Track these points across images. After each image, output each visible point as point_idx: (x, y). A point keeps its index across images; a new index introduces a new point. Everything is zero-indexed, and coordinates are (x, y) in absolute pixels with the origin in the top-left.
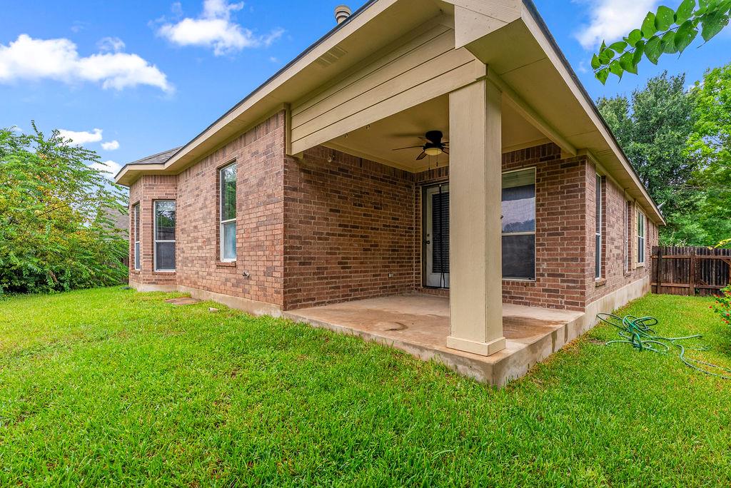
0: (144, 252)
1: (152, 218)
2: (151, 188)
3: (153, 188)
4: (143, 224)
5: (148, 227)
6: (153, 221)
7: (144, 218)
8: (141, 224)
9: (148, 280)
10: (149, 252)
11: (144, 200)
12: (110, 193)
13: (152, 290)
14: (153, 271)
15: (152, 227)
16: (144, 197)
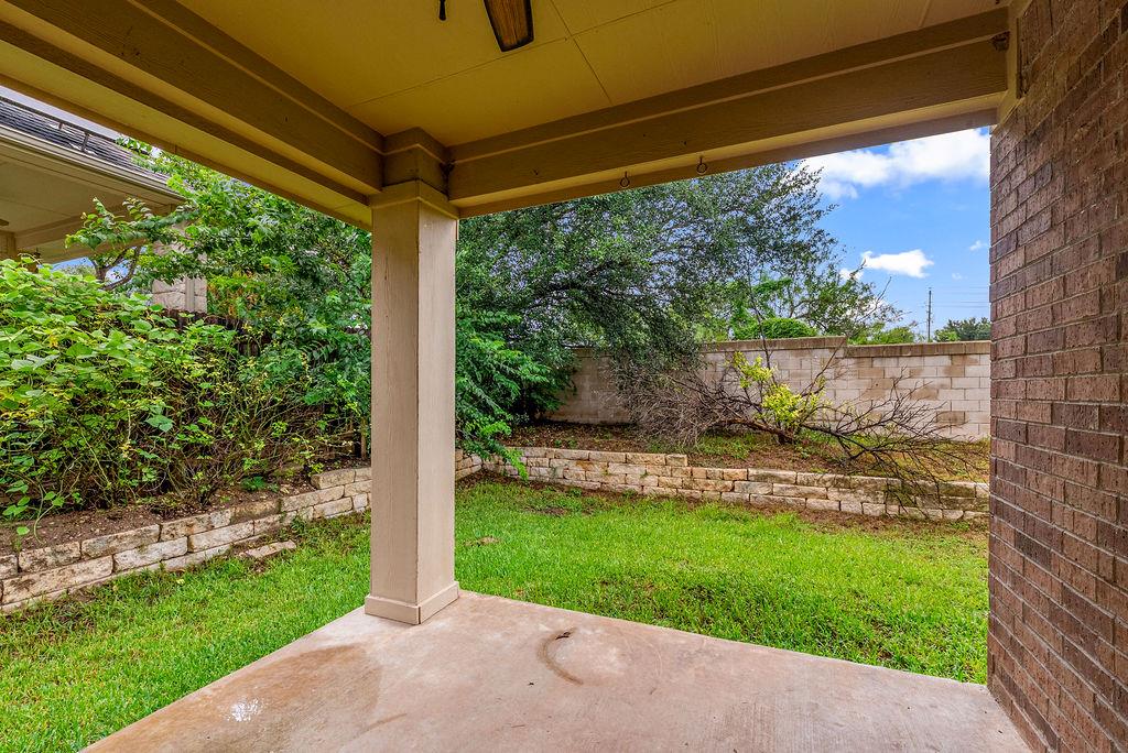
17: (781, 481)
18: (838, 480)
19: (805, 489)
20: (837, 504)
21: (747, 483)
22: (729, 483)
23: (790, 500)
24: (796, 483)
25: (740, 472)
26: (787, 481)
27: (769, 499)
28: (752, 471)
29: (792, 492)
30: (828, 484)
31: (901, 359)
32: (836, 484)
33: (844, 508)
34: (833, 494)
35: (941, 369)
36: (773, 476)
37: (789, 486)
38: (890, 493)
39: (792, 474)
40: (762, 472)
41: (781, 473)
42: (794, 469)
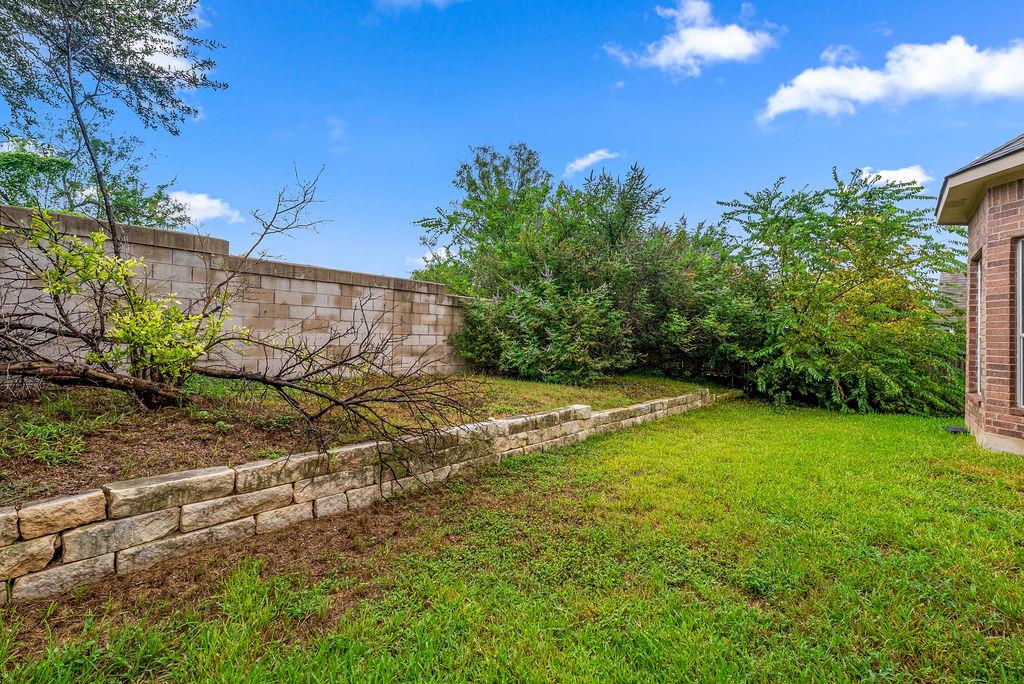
0: (989, 359)
1: (1013, 282)
2: (1008, 214)
3: (1016, 212)
4: (988, 298)
5: (1001, 304)
6: (1013, 289)
7: (989, 285)
8: (981, 299)
9: (996, 424)
10: (1001, 360)
11: (990, 245)
12: (943, 246)
13: (1007, 450)
14: (1013, 404)
15: (1013, 304)
16: (991, 238)
17: (199, 495)
18: (310, 463)
19: (254, 498)
20: (309, 508)
21: (107, 525)
22: (47, 544)
23: (223, 531)
24: (235, 491)
25: (83, 502)
26: (215, 491)
27: (171, 546)
28: (123, 492)
29: (227, 512)
30: (295, 475)
31: (293, 282)
32: (309, 473)
33: (321, 511)
34: (304, 492)
35: (332, 298)
36: (181, 490)
37: (221, 501)
38: (382, 465)
39: (224, 473)
40: (152, 486)
41: (201, 477)
42: (224, 461)
